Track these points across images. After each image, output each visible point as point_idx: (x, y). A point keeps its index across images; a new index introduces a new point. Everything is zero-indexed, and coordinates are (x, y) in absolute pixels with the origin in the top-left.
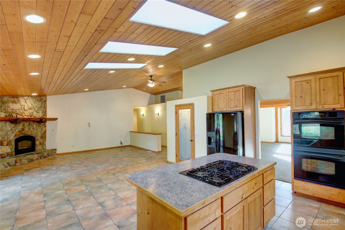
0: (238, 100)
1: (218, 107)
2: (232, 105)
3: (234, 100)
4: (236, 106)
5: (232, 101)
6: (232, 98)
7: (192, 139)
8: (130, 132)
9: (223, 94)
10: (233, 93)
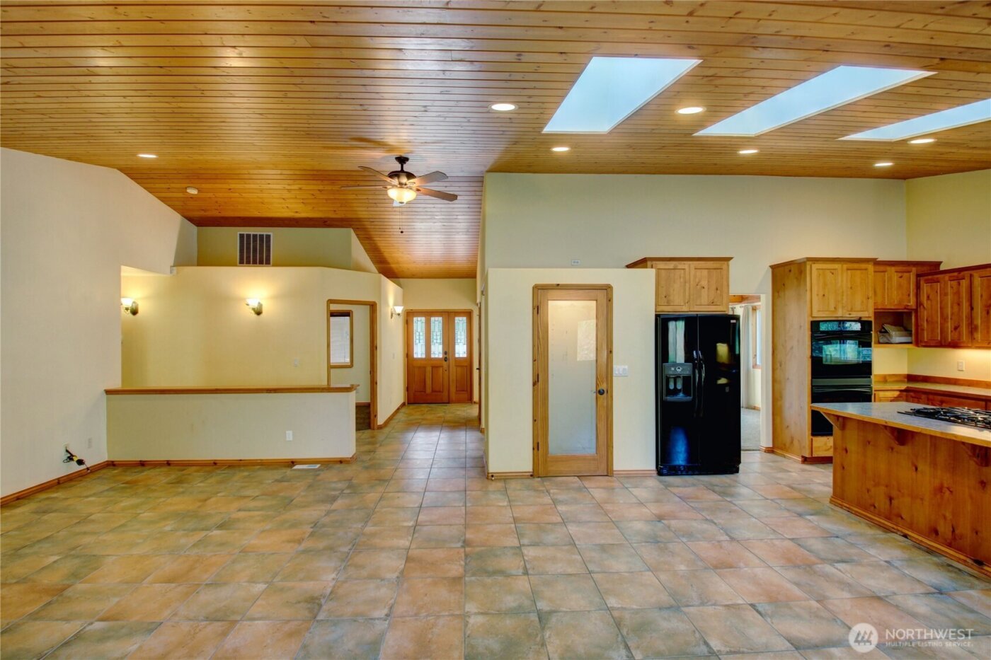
0: (717, 289)
1: (668, 303)
2: (705, 298)
3: (708, 289)
4: (713, 303)
5: (703, 290)
6: (704, 283)
7: (603, 387)
8: (108, 392)
9: (682, 271)
10: (705, 272)
